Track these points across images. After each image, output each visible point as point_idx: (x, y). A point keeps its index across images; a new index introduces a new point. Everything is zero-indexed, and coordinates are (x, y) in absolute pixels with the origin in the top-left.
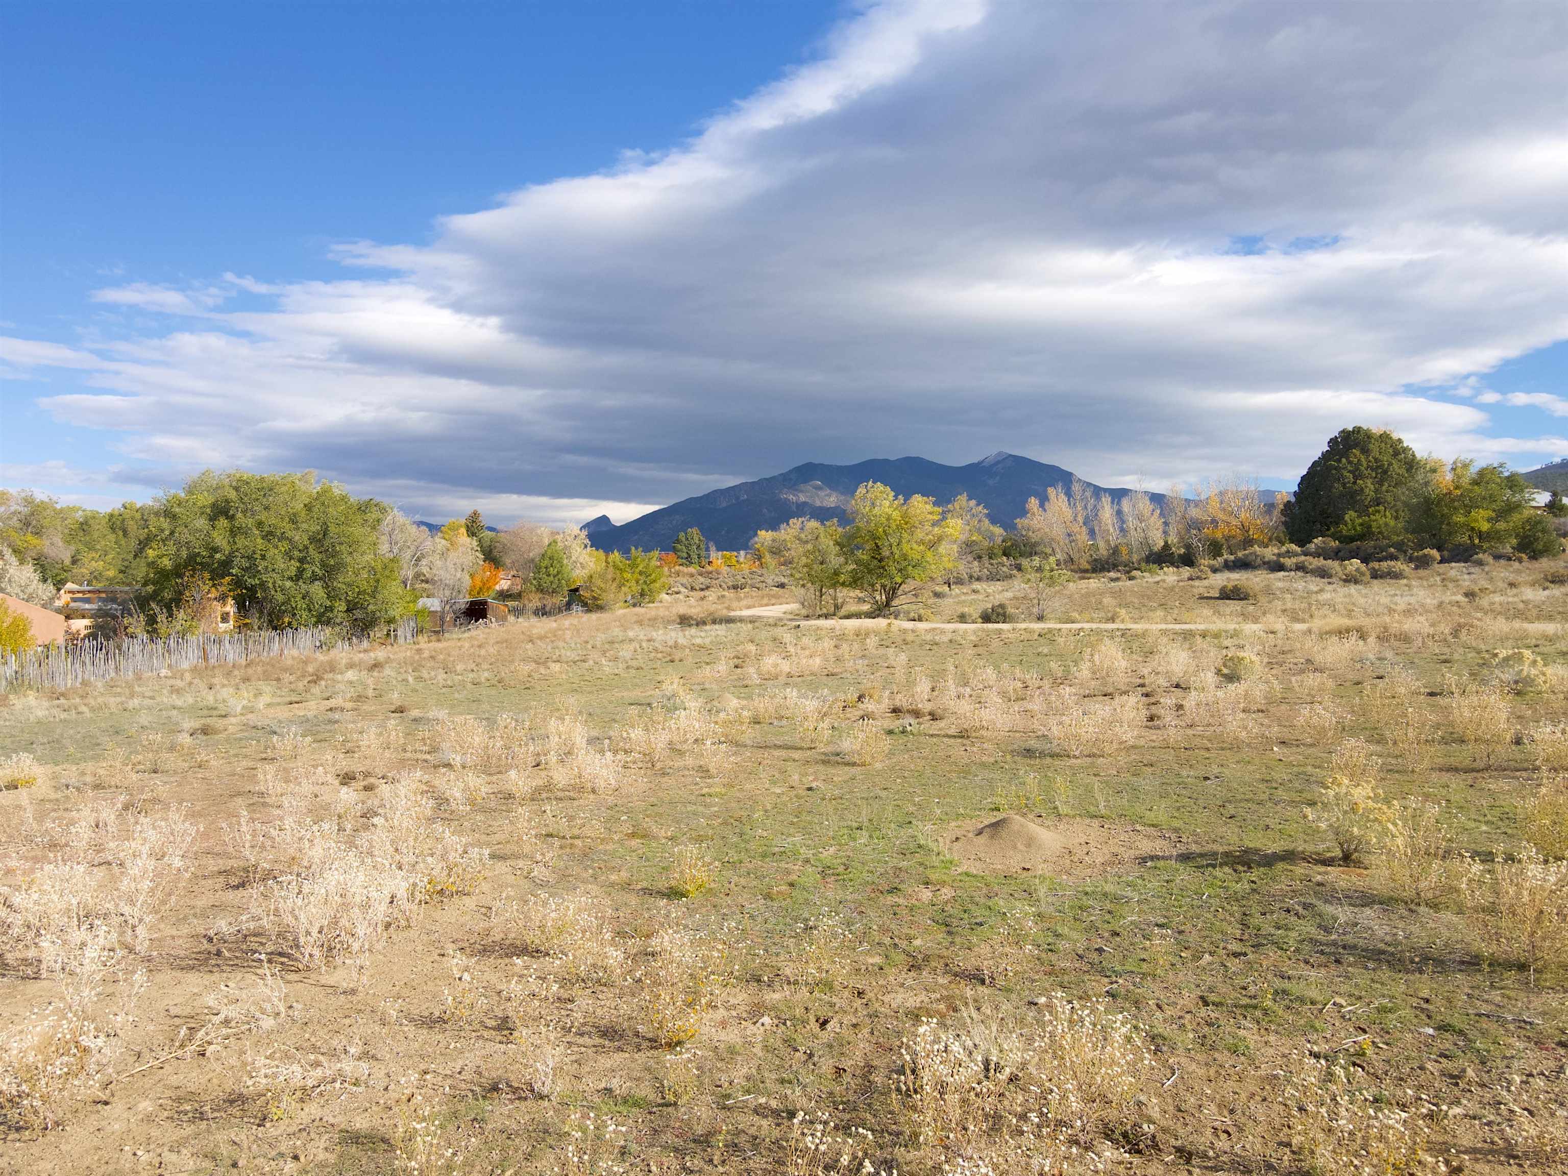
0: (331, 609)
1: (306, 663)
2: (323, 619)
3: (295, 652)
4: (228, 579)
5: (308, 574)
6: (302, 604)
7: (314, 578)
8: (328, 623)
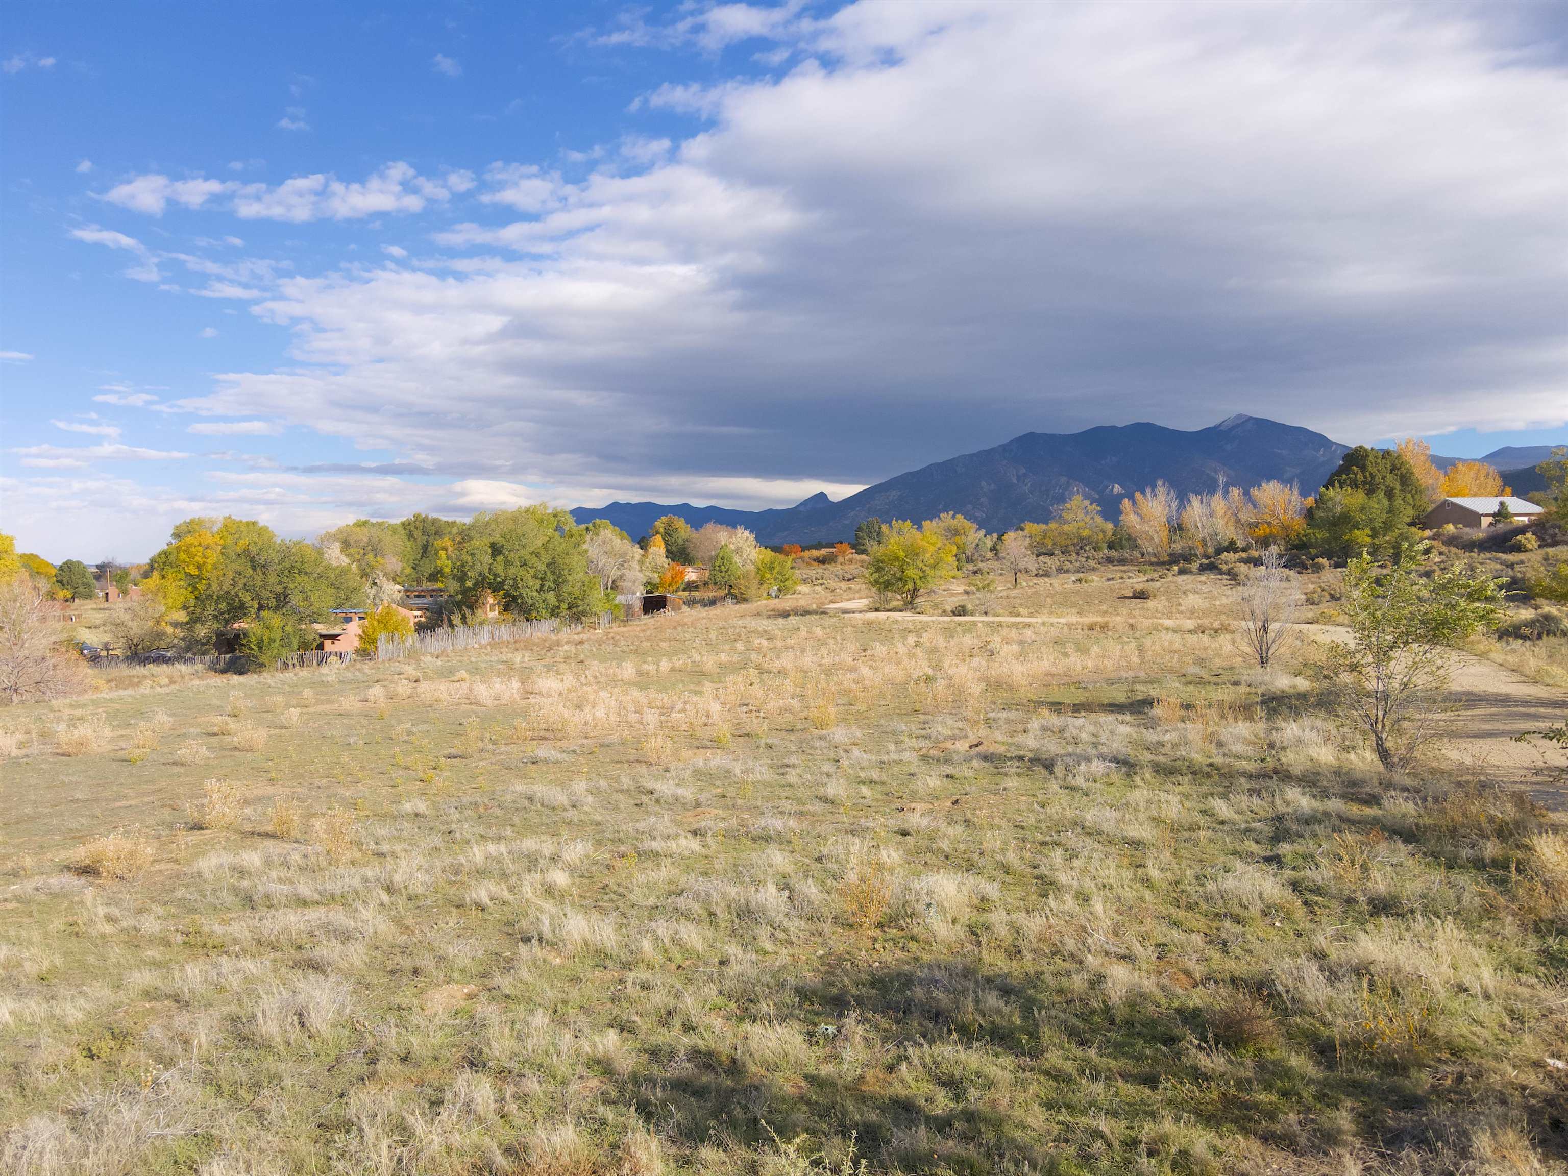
0: (558, 607)
1: (545, 641)
2: (554, 612)
3: (539, 634)
4: (502, 592)
5: (546, 588)
6: (543, 605)
7: (550, 589)
8: (557, 616)
